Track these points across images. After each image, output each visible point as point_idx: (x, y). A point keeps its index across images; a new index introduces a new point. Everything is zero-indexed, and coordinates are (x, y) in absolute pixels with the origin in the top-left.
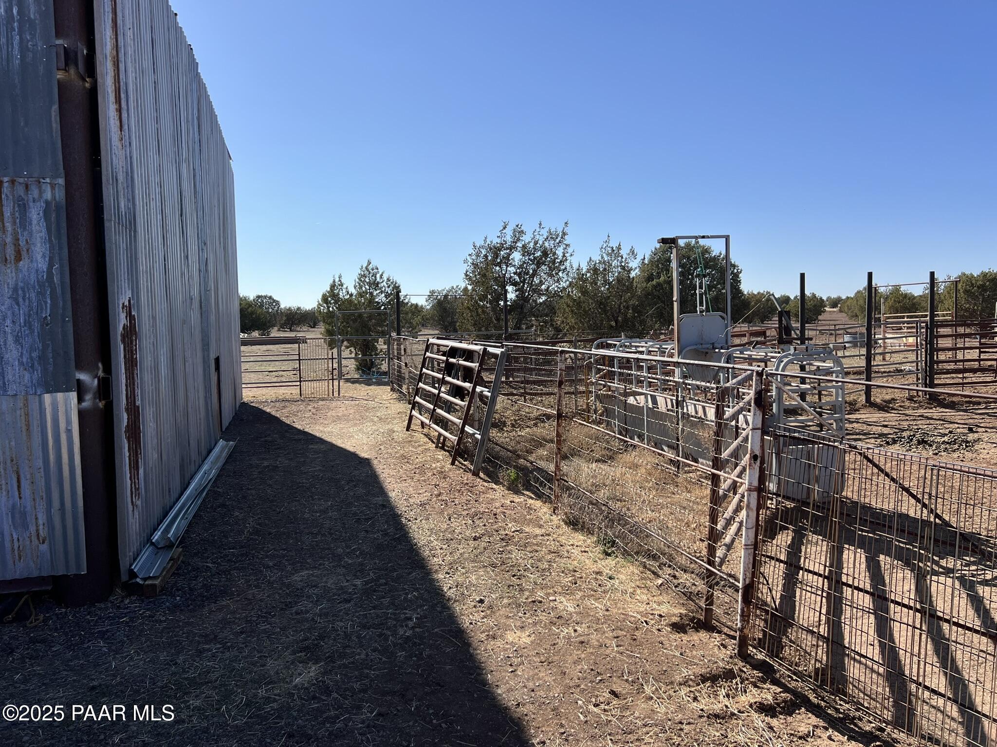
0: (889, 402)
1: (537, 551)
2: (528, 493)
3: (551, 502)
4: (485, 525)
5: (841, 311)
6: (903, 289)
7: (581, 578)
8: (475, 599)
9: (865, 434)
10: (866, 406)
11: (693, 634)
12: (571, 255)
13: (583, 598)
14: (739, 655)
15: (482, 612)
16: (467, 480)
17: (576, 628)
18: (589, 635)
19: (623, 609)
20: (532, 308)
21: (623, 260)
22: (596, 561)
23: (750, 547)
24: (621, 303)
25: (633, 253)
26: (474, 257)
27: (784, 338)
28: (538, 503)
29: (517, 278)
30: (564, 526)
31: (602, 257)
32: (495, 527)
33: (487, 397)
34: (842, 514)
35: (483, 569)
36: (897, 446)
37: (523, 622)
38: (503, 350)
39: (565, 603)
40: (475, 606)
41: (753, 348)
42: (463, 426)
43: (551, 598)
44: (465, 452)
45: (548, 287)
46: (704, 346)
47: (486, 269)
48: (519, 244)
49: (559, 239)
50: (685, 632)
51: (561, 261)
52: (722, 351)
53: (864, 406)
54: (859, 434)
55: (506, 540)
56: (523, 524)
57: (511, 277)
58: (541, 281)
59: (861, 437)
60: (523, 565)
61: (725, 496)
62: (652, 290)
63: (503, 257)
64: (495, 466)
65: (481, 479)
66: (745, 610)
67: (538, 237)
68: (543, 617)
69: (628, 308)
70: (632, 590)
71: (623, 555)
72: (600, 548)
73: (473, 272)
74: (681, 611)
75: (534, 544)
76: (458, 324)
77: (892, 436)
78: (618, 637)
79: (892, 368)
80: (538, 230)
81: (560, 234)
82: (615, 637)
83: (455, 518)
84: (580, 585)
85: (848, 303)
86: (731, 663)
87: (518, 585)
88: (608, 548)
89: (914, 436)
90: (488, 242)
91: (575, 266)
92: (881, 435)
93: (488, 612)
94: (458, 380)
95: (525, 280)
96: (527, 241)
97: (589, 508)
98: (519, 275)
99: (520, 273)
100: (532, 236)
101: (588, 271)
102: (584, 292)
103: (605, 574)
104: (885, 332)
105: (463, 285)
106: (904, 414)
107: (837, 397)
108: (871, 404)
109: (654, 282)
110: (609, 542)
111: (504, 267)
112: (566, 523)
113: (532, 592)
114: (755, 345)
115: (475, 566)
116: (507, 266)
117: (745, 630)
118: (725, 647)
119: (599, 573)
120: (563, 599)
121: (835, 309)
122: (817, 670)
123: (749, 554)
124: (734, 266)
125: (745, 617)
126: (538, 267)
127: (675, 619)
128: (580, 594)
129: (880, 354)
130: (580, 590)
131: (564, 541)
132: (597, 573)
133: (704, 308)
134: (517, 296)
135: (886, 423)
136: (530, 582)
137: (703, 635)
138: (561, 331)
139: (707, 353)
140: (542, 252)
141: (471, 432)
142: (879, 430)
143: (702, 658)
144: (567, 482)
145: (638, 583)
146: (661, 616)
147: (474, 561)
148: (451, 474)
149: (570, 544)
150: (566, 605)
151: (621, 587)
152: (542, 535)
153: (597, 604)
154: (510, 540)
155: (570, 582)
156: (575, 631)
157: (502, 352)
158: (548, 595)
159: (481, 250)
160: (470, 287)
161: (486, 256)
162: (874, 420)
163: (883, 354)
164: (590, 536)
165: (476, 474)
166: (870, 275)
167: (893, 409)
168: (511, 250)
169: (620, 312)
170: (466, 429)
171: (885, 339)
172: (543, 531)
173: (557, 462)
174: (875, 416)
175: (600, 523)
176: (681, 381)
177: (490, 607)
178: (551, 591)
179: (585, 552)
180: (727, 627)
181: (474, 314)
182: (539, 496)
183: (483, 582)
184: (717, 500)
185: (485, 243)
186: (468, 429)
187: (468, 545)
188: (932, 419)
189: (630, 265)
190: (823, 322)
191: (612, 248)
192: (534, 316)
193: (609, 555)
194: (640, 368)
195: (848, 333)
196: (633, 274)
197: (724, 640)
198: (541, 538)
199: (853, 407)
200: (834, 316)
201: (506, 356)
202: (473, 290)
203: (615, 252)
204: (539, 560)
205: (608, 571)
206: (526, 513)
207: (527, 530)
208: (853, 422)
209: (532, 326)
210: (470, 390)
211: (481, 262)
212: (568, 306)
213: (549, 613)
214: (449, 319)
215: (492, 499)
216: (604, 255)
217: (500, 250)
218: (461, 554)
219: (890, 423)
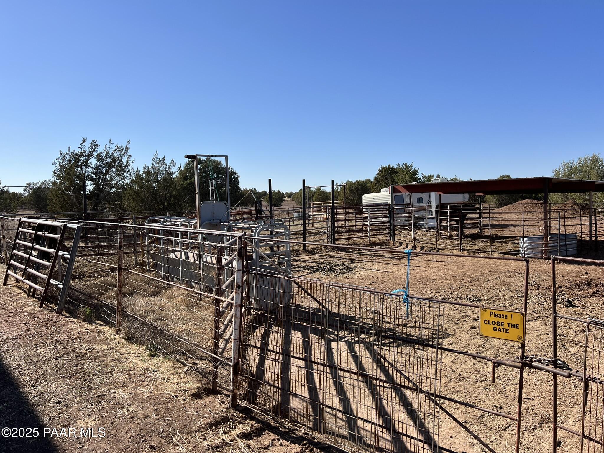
0: (315, 249)
1: (104, 361)
2: (99, 322)
3: (115, 327)
4: (64, 348)
5: (293, 200)
6: (322, 188)
7: (134, 374)
8: (54, 401)
9: (303, 267)
10: (304, 252)
11: (205, 398)
12: (133, 162)
13: (134, 388)
14: (232, 406)
15: (59, 409)
16: (52, 317)
17: (129, 408)
18: (137, 411)
19: (162, 390)
20: (105, 196)
21: (167, 167)
22: (145, 362)
23: (236, 340)
24: (166, 194)
25: (173, 163)
26: (61, 161)
27: (259, 216)
28: (106, 328)
29: (94, 176)
30: (124, 341)
31: (153, 165)
32: (72, 348)
33: (68, 258)
34: (284, 315)
35: (62, 379)
36: (318, 273)
37: (90, 411)
38: (79, 225)
39: (122, 393)
40: (54, 407)
41: (242, 222)
42: (49, 280)
43: (112, 392)
44: (51, 298)
45: (117, 183)
46: (215, 221)
47: (70, 169)
48: (95, 153)
49: (124, 151)
50: (201, 398)
51: (125, 166)
52: (225, 224)
53: (303, 252)
54: (300, 267)
55: (81, 356)
56: (94, 343)
57: (89, 175)
58: (111, 178)
59: (301, 269)
60: (92, 372)
61: (223, 312)
62: (187, 186)
63: (83, 161)
64: (74, 305)
65: (64, 315)
66: (235, 378)
67: (108, 149)
68: (106, 405)
69: (171, 197)
70: (167, 377)
71: (163, 355)
72: (148, 352)
73: (60, 171)
74: (198, 385)
75: (102, 357)
76: (49, 207)
77: (316, 268)
78: (157, 409)
79: (317, 231)
80: (108, 145)
81: (125, 148)
82: (155, 410)
83: (41, 346)
84: (133, 379)
85: (296, 196)
86: (227, 412)
87: (88, 387)
88: (154, 352)
89: (326, 267)
90: (72, 151)
91: (135, 170)
92: (311, 267)
93: (64, 409)
94: (45, 247)
95: (100, 177)
96: (101, 152)
97: (141, 328)
98: (96, 174)
99: (96, 173)
100: (105, 149)
101: (144, 173)
102: (141, 187)
103: (150, 369)
104: (313, 212)
105: (52, 179)
106: (322, 255)
107: (287, 248)
108: (306, 251)
109: (188, 181)
110: (154, 348)
111: (84, 168)
112: (125, 339)
113: (99, 389)
114: (243, 220)
115: (55, 378)
116: (86, 168)
117: (235, 391)
118: (224, 403)
119: (147, 369)
120: (120, 390)
121: (290, 199)
122: (273, 407)
123: (236, 345)
124: (235, 173)
125: (235, 383)
126: (109, 169)
127: (194, 391)
128: (133, 385)
129: (311, 223)
130: (133, 383)
131: (123, 351)
132: (145, 369)
133: (214, 198)
134: (94, 188)
135: (313, 261)
136: (97, 383)
137: (211, 398)
138: (126, 211)
139: (217, 225)
140: (111, 159)
141: (55, 284)
142: (309, 264)
143: (210, 413)
144: (126, 312)
145: (172, 372)
146: (185, 390)
147: (55, 374)
148: (39, 315)
149: (127, 353)
150: (122, 394)
151: (161, 376)
152: (108, 350)
153: (144, 390)
154: (83, 356)
155: (126, 378)
156: (128, 411)
157: (78, 227)
158: (110, 389)
159: (66, 156)
160: (58, 181)
161: (70, 160)
162: (308, 259)
163: (313, 223)
164: (142, 346)
165: (59, 312)
166: (304, 181)
167: (317, 253)
168: (89, 157)
169: (166, 199)
170: (51, 281)
171: (313, 215)
172: (109, 346)
173: (118, 300)
174: (308, 257)
175: (148, 336)
176: (202, 242)
177: (66, 405)
178: (112, 387)
179: (138, 356)
180: (226, 390)
181: (62, 200)
182: (107, 323)
183: (61, 389)
184: (219, 314)
185: (69, 151)
186: (53, 281)
187: (51, 363)
188: (334, 257)
189: (172, 170)
190: (284, 206)
191: (159, 159)
192: (107, 201)
193: (154, 356)
194: (177, 235)
195: (296, 212)
196: (174, 176)
197: (223, 398)
198: (107, 351)
199: (297, 253)
200: (290, 203)
201: (81, 230)
202: (60, 183)
203: (162, 162)
204: (105, 367)
205: (152, 367)
206: (96, 336)
207: (97, 347)
208: (297, 261)
209: (106, 208)
210: (54, 254)
211: (66, 164)
212: (130, 195)
213: (110, 402)
214: (43, 203)
215: (71, 329)
216: (154, 163)
217: (81, 157)
218: (44, 371)
219: (315, 261)
